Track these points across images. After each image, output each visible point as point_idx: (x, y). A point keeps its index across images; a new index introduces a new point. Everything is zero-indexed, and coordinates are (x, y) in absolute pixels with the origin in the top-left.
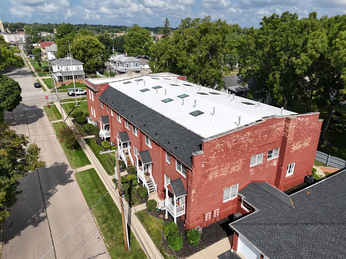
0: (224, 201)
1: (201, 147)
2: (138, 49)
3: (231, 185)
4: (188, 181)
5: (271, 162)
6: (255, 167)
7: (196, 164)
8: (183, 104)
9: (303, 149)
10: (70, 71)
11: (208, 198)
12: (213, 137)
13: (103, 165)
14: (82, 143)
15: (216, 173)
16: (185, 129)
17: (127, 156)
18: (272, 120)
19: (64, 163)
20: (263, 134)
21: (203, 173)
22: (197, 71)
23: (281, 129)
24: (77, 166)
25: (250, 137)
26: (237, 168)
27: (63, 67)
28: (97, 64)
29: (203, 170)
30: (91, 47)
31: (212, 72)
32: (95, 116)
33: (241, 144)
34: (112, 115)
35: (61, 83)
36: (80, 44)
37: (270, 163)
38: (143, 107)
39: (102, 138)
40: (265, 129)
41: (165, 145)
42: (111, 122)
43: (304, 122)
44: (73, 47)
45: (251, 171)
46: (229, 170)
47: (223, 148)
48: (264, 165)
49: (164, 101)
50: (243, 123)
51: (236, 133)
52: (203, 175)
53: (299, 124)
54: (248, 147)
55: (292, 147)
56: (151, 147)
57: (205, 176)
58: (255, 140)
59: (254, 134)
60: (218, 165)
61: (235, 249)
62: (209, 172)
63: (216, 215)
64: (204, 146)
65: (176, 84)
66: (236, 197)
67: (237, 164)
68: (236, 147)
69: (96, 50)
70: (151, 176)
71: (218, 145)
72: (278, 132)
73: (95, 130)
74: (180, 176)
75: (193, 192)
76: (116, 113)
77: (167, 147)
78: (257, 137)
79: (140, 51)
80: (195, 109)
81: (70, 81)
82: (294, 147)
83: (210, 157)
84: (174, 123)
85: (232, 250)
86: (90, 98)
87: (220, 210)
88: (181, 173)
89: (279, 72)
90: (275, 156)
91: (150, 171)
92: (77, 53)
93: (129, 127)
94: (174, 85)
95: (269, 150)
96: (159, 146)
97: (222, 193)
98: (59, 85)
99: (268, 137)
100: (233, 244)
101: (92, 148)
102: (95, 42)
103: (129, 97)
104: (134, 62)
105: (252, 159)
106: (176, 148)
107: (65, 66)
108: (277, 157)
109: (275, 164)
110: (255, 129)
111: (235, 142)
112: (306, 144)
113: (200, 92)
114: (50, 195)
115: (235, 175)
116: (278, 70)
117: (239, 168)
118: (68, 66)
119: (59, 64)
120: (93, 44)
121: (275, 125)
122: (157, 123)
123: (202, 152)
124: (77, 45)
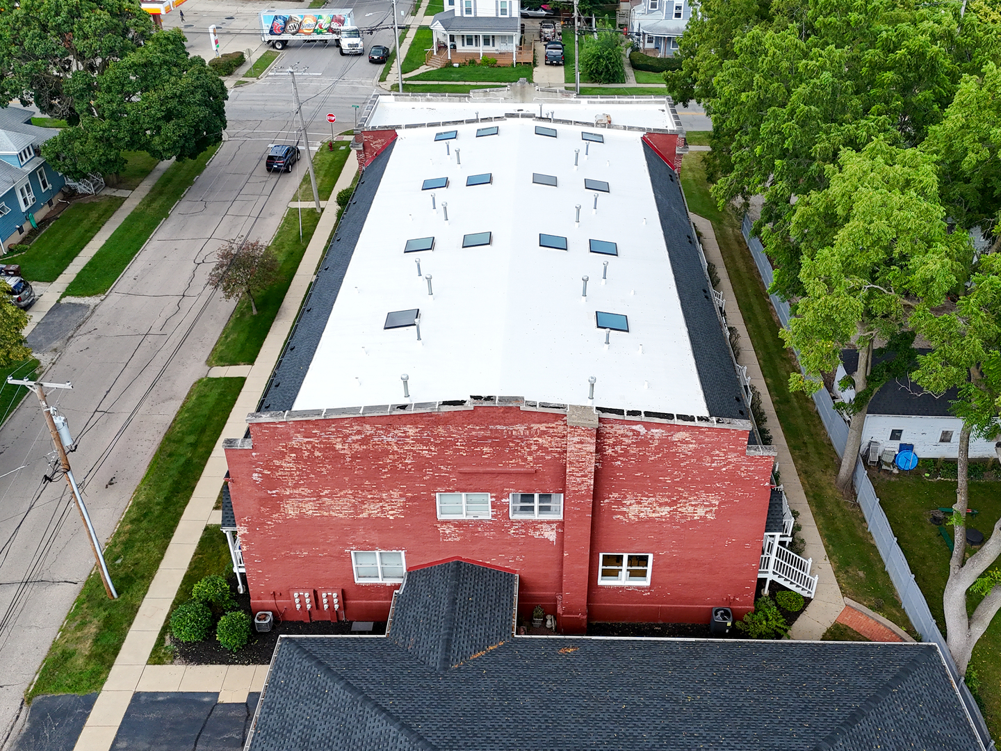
0: (360, 581)
3: (373, 546)
5: (532, 526)
6: (459, 524)
7: (234, 468)
9: (685, 523)
10: (476, 18)
11: (296, 557)
15: (309, 506)
18: (506, 413)
20: (472, 443)
21: (261, 494)
23: (554, 444)
24: (220, 361)
25: (419, 442)
26: (383, 510)
29: (258, 487)
33: (386, 452)
37: (524, 528)
40: (476, 430)
43: (668, 442)
45: (445, 530)
46: (356, 507)
47: (321, 450)
48: (498, 526)
51: (362, 420)
52: (263, 499)
54: (419, 466)
57: (270, 503)
58: (441, 451)
59: (433, 437)
60: (308, 486)
62: (282, 498)
63: (330, 605)
64: (252, 433)
66: (401, 582)
67: (382, 499)
71: (300, 438)
72: (543, 448)
75: (241, 530)
78: (448, 446)
82: (634, 508)
83: (277, 463)
90: (547, 513)
95: (512, 490)
97: (344, 558)
98: (435, 61)
105: (443, 500)
108: (558, 517)
109: (550, 535)
110: (438, 423)
111: (363, 442)
115: (380, 524)
117: (393, 512)
121: (520, 427)
123: (246, 445)
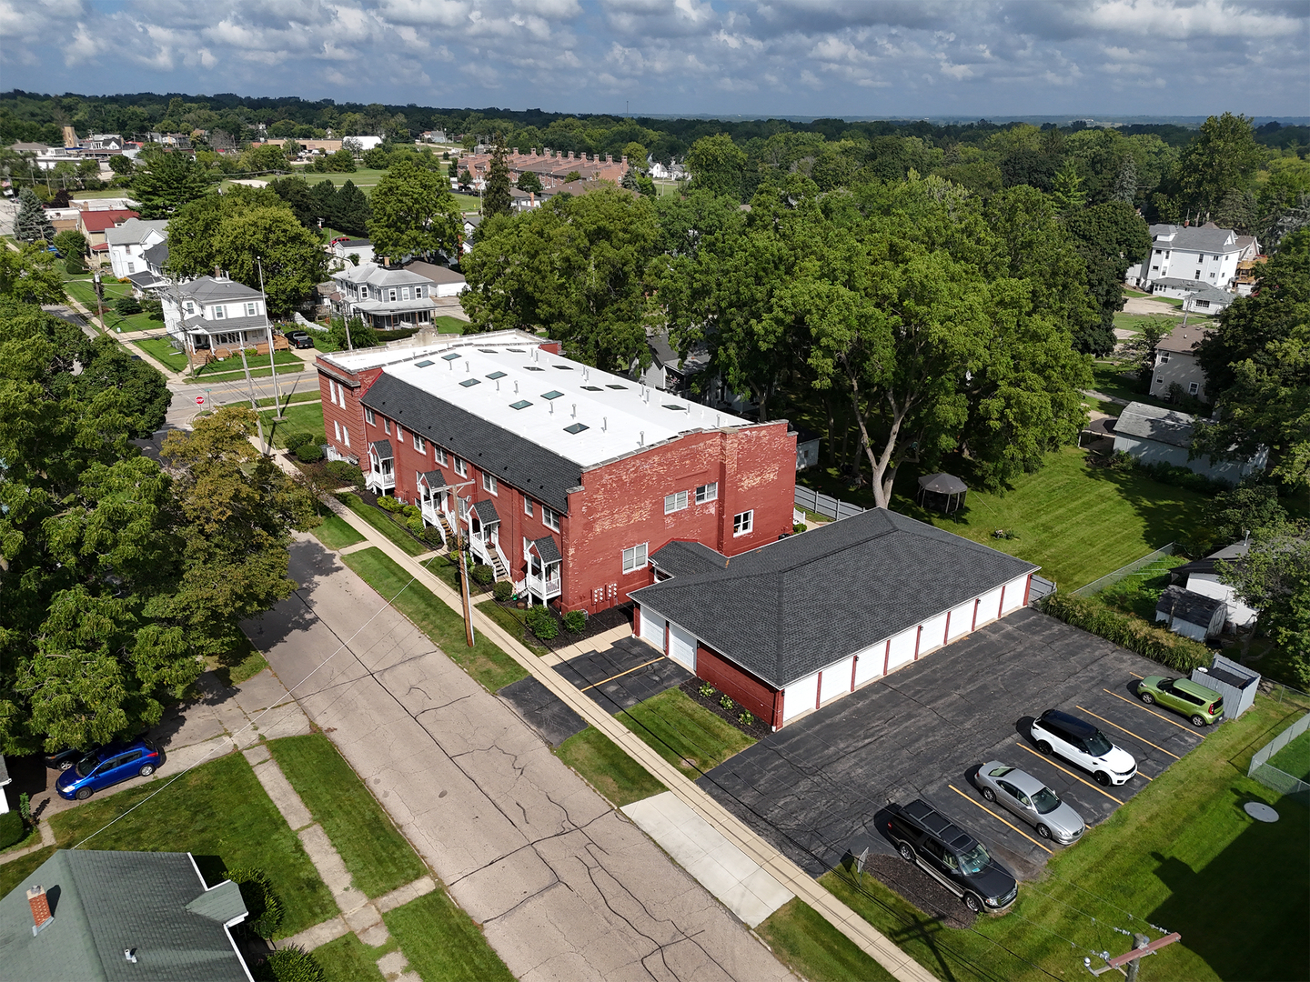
0: (624, 573)
1: (580, 482)
2: (414, 233)
3: (634, 544)
4: (562, 535)
5: (705, 506)
6: (674, 515)
7: (573, 507)
8: (551, 412)
9: (765, 485)
10: (227, 319)
11: (596, 564)
12: (597, 464)
13: (395, 541)
14: (331, 503)
15: (607, 523)
16: (555, 456)
17: (443, 520)
18: (695, 437)
19: (309, 542)
20: (682, 459)
21: (586, 521)
22: (586, 328)
23: (715, 451)
24: (339, 545)
25: (659, 464)
26: (641, 515)
27: (208, 308)
28: (296, 290)
29: (585, 516)
30: (277, 242)
31: (620, 332)
32: (347, 443)
33: (645, 475)
34: (400, 438)
35: (204, 353)
36: (244, 233)
37: (702, 509)
38: (473, 419)
39: (375, 490)
40: (683, 451)
41: (523, 485)
42: (398, 454)
43: (759, 438)
44: (221, 245)
45: (668, 521)
46: (629, 517)
47: (616, 482)
48: (691, 511)
49: (515, 406)
50: (647, 443)
51: (635, 458)
52: (585, 524)
53: (749, 441)
54: (659, 481)
55: (741, 481)
56: (496, 494)
57: (589, 526)
58: (669, 469)
59: (666, 460)
60: (609, 508)
61: (637, 633)
62: (595, 521)
63: (612, 593)
64: (584, 480)
65: (537, 365)
66: (646, 565)
67: (641, 508)
68: (636, 481)
69: (293, 251)
70: (498, 549)
71: (607, 477)
72: (710, 455)
73: (351, 475)
74: (550, 533)
75: (571, 551)
76: (412, 432)
77: (527, 488)
78: (671, 463)
79: (419, 239)
80: (575, 421)
81: (229, 348)
82: (747, 482)
83: (595, 496)
84: (536, 446)
85: (634, 636)
86: (334, 400)
87: (618, 587)
88: (552, 527)
89: (734, 344)
90: (711, 496)
91: (495, 539)
92: (236, 261)
93: (446, 461)
94: (533, 369)
95: (698, 486)
96: (511, 487)
97: (619, 556)
98: (198, 359)
99: (693, 465)
100: (636, 629)
101: (357, 511)
102: (289, 228)
103: (440, 400)
104: (411, 286)
105: (667, 501)
106: (541, 487)
107: (215, 306)
108: (716, 498)
109: (713, 510)
110: (667, 451)
111: (635, 472)
112: (771, 476)
113: (587, 385)
114: (309, 591)
115: (639, 526)
116: (731, 339)
117: (645, 517)
118: (222, 305)
119: (192, 299)
120: (285, 231)
121: (702, 444)
122: (505, 449)
123: (582, 488)
124: (236, 237)
